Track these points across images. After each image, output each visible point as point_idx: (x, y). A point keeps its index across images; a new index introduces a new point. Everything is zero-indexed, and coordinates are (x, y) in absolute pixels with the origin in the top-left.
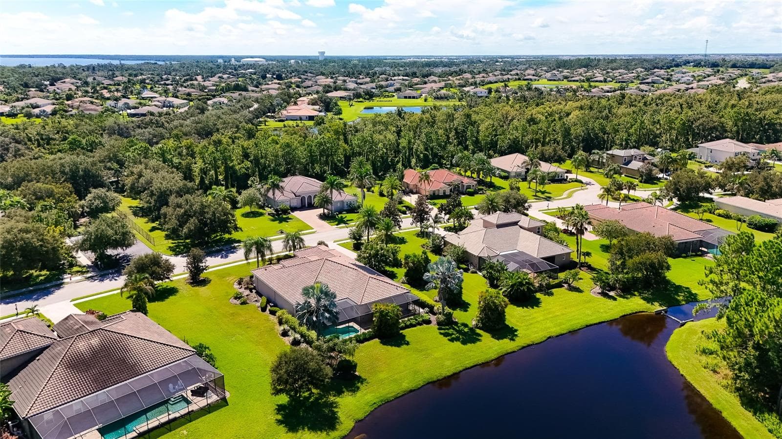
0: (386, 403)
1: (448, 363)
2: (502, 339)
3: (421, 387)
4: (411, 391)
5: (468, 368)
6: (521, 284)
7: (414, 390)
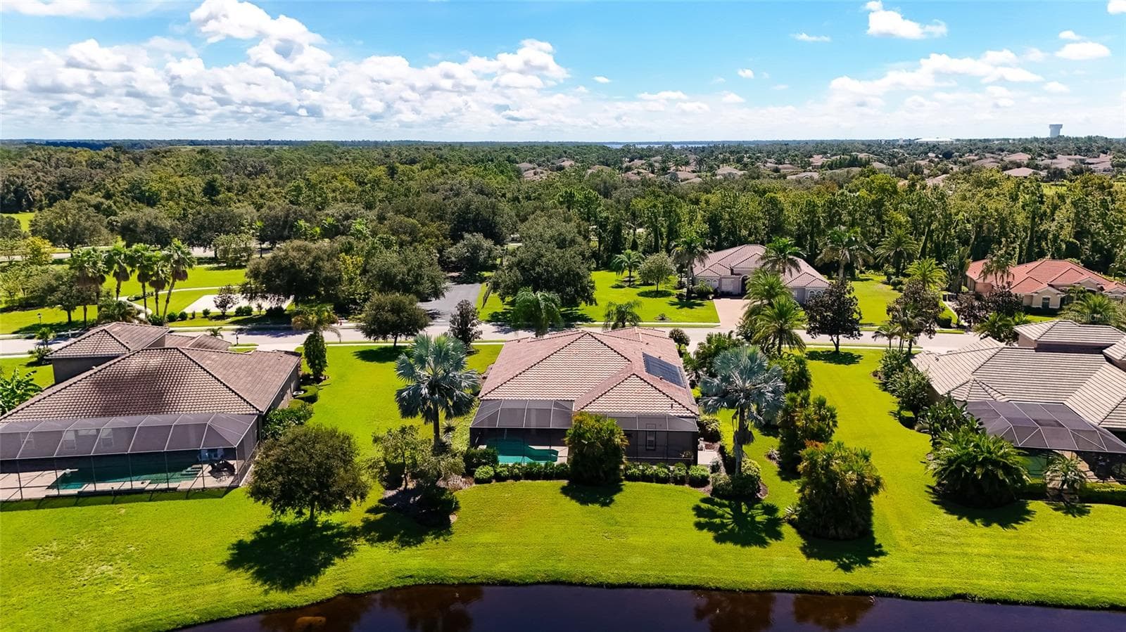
0: (436, 584)
1: (636, 560)
2: (821, 557)
3: (532, 584)
4: (505, 583)
5: (673, 587)
6: (972, 461)
7: (514, 584)
